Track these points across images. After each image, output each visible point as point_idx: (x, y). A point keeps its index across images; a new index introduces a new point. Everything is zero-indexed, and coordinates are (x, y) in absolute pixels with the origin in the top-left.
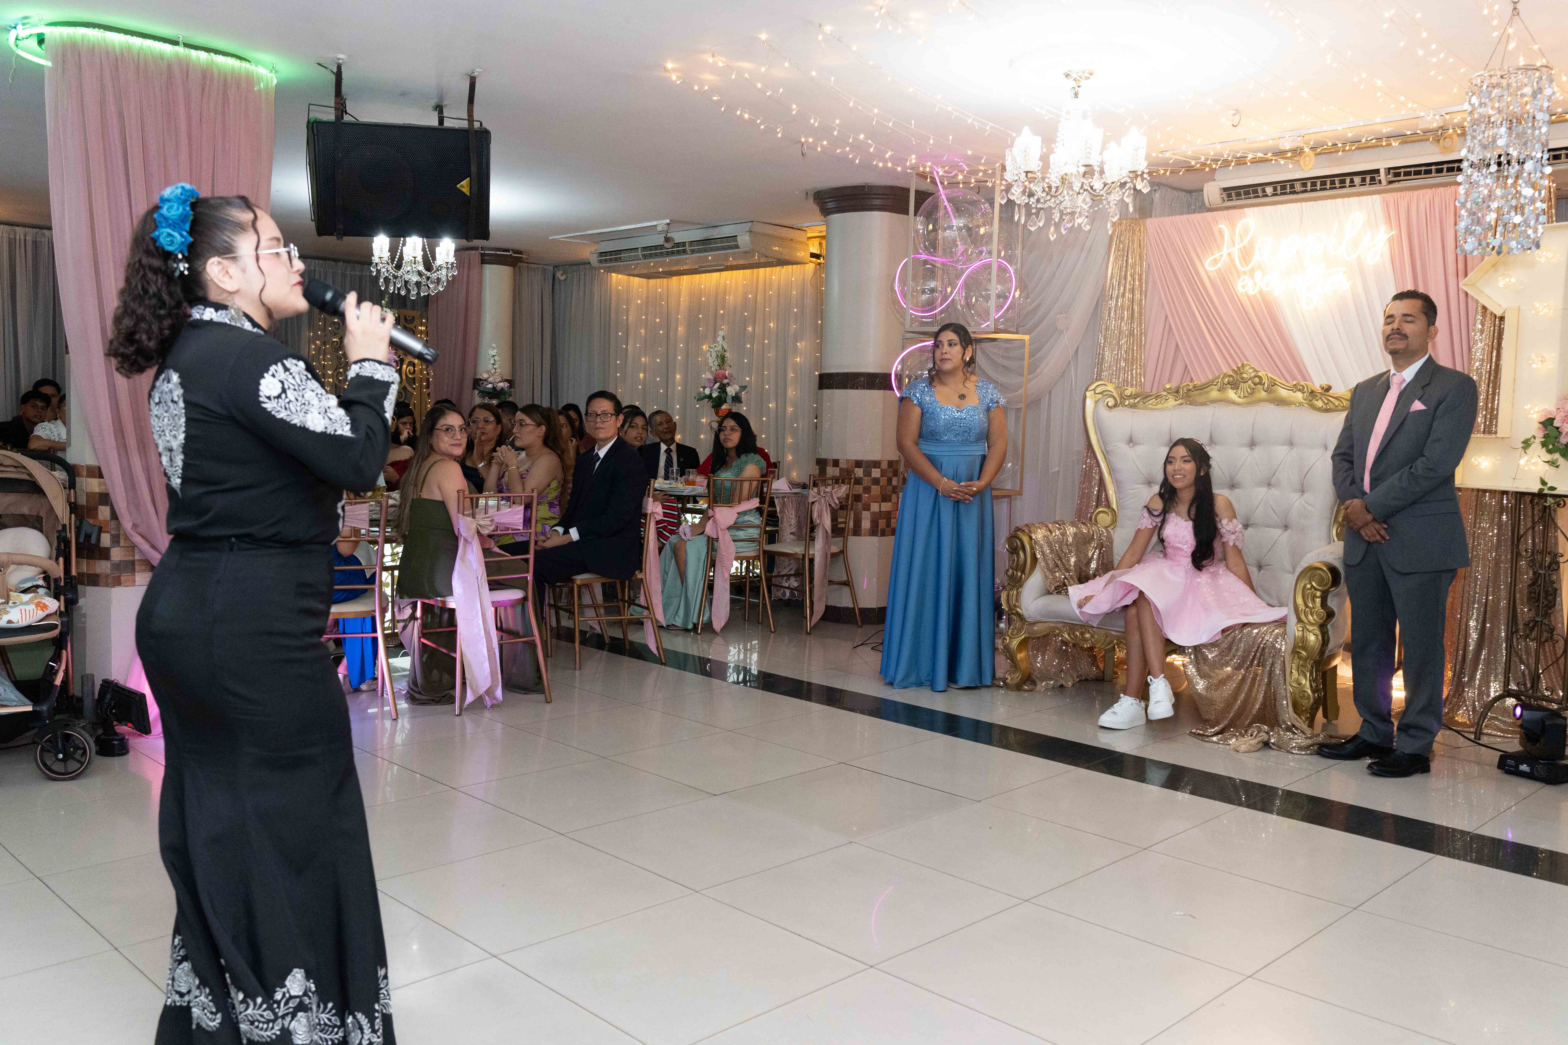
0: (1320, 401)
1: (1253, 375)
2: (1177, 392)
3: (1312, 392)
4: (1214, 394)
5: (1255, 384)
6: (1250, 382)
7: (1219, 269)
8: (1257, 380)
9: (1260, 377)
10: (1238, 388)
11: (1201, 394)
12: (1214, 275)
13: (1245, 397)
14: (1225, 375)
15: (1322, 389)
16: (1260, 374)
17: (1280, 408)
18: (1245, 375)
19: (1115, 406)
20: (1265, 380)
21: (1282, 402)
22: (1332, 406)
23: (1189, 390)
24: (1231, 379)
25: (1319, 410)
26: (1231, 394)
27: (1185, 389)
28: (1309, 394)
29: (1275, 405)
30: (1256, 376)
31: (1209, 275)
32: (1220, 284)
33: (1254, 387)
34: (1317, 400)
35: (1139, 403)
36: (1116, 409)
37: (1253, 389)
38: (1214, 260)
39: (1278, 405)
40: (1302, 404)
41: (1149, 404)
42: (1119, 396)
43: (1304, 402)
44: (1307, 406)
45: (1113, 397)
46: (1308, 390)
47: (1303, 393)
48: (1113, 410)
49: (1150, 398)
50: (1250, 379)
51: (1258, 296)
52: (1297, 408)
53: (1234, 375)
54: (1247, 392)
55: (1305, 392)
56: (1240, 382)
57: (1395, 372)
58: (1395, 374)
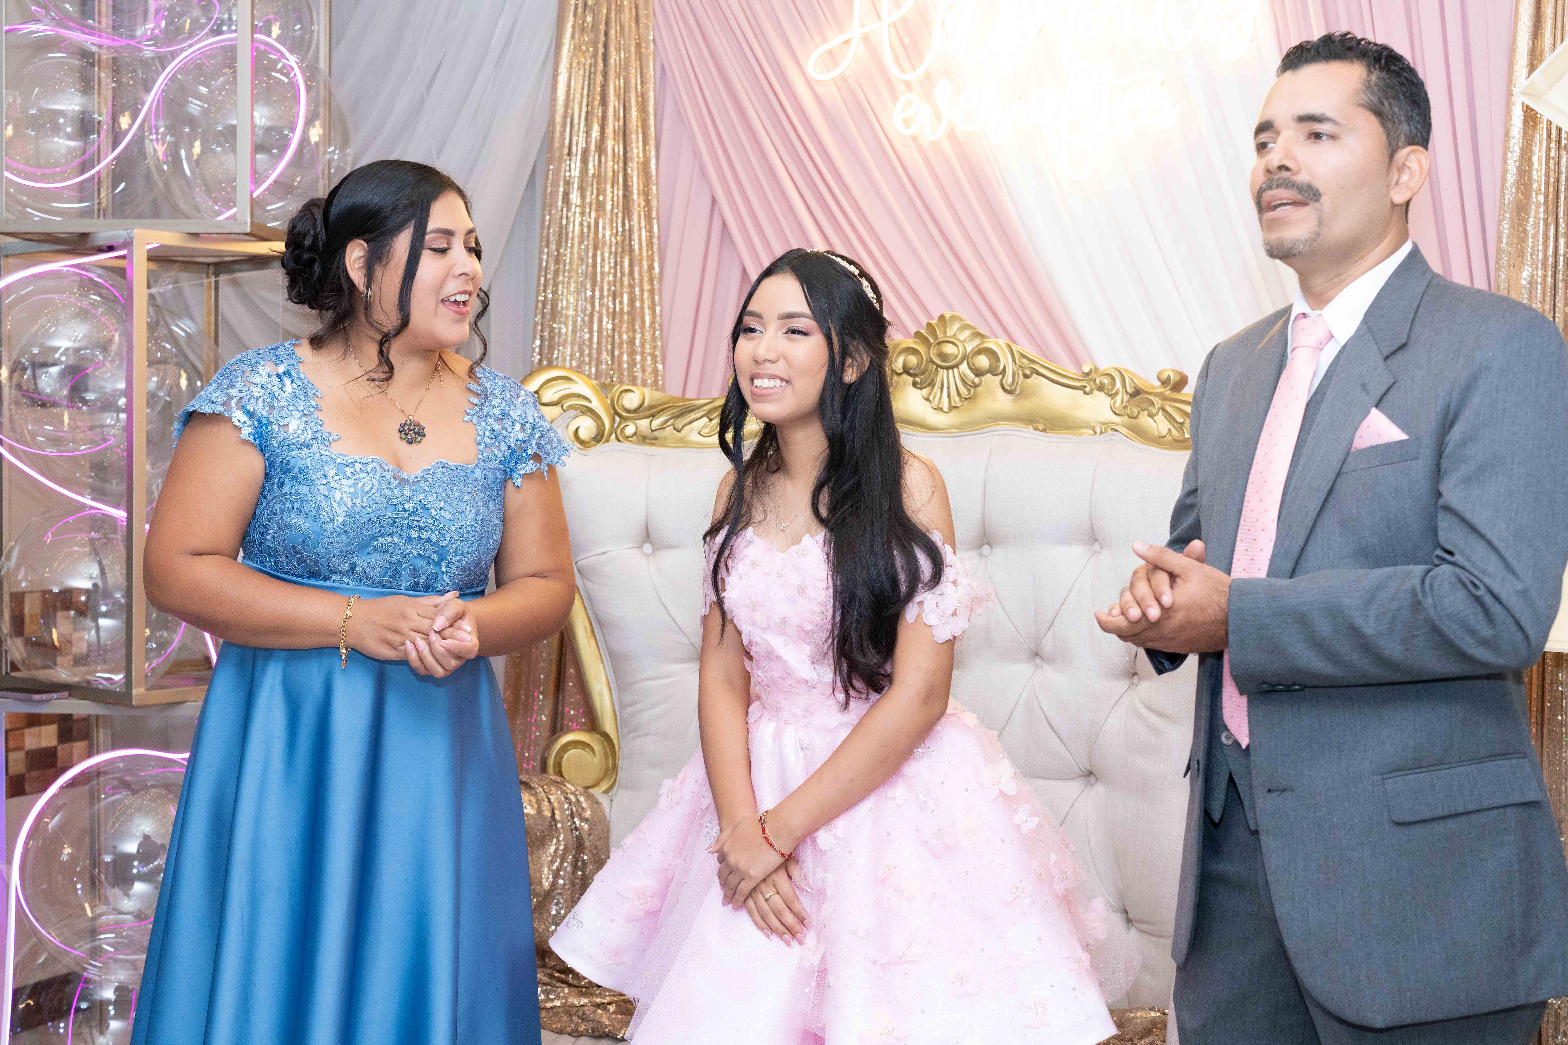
0: (1160, 416)
1: (971, 345)
3: (1137, 392)
5: (979, 373)
6: (964, 367)
7: (843, 78)
8: (983, 361)
9: (991, 353)
10: (933, 386)
12: (829, 93)
13: (952, 408)
15: (1164, 382)
16: (991, 346)
17: (1050, 438)
18: (950, 349)
19: (599, 438)
20: (1005, 359)
21: (1052, 423)
24: (913, 358)
25: (1159, 441)
26: (916, 401)
28: (1126, 398)
29: (1036, 429)
30: (980, 352)
31: (817, 88)
32: (846, 114)
33: (977, 380)
34: (1151, 416)
35: (662, 428)
36: (600, 446)
37: (976, 386)
38: (830, 53)
39: (1044, 430)
40: (1108, 428)
41: (691, 430)
42: (607, 410)
43: (1117, 419)
44: (1124, 430)
45: (590, 412)
46: (1124, 386)
47: (1112, 396)
48: (594, 449)
49: (693, 416)
50: (965, 357)
51: (946, 146)
52: (1097, 437)
53: (921, 349)
54: (959, 394)
55: (1117, 393)
56: (938, 366)
57: (1305, 308)
58: (1304, 315)
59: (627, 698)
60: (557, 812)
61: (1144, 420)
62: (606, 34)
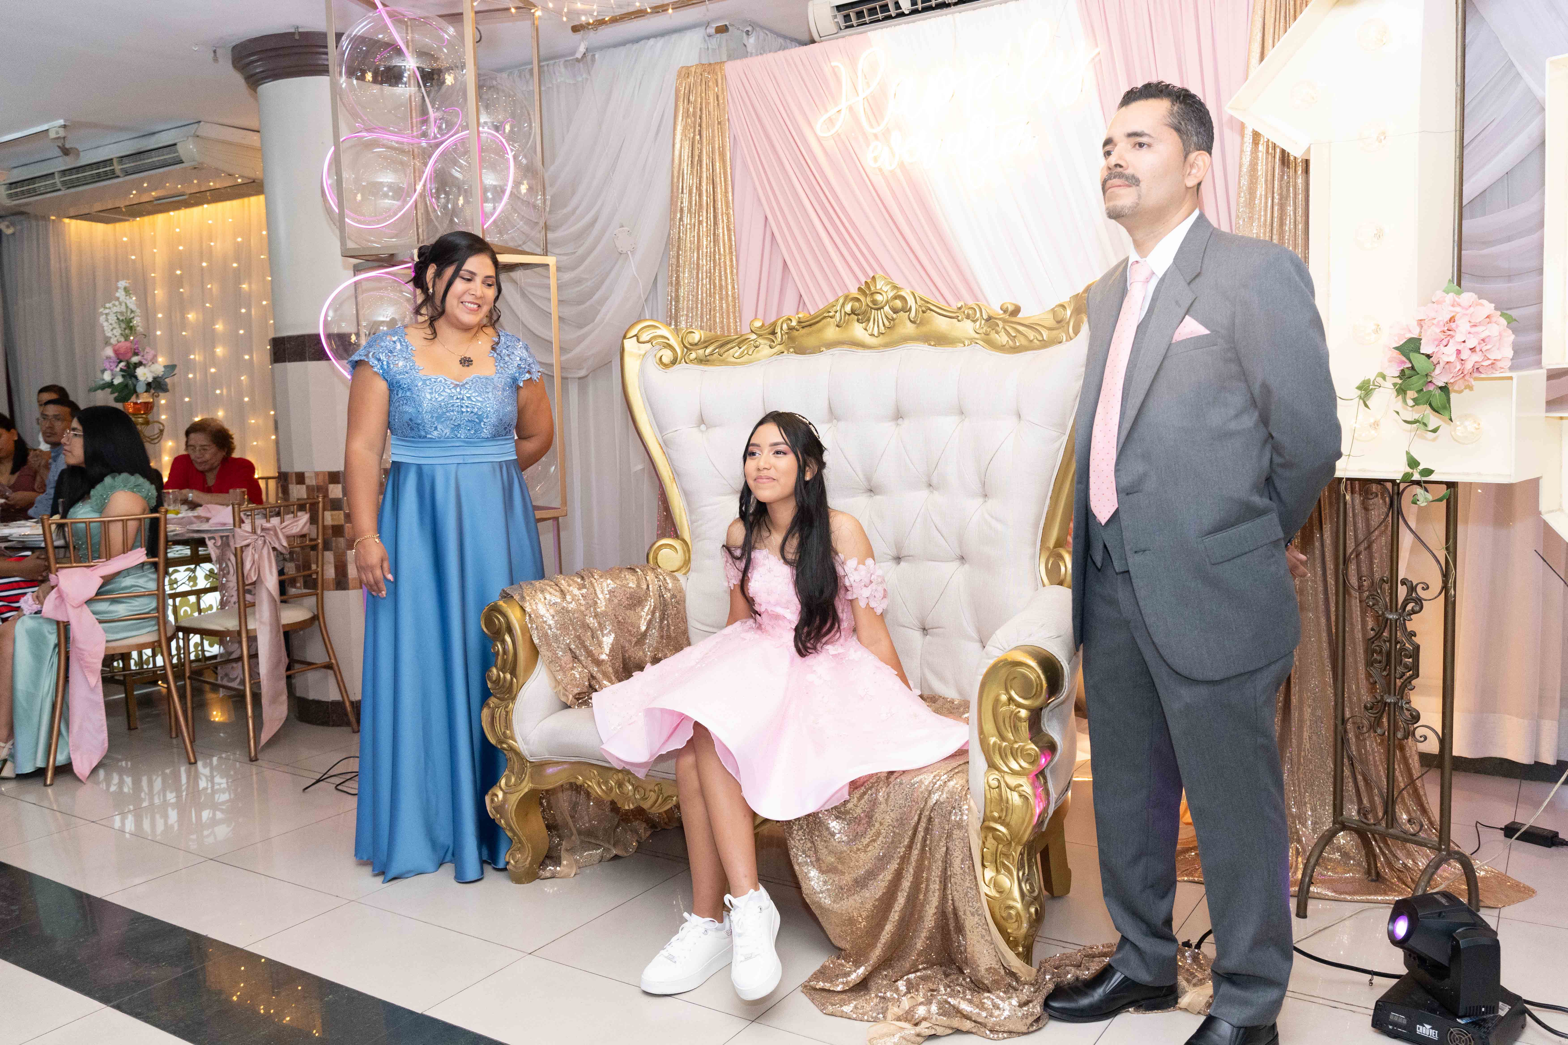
0: (1003, 333)
1: (891, 294)
2: (774, 333)
3: (989, 318)
4: (831, 332)
5: (896, 311)
6: (887, 308)
7: (838, 134)
8: (898, 303)
9: (903, 299)
10: (868, 320)
11: (809, 334)
12: (829, 143)
13: (881, 334)
14: (847, 298)
15: (1005, 311)
16: (903, 293)
17: (939, 349)
18: (878, 297)
19: (674, 362)
20: (911, 302)
21: (941, 340)
22: (1024, 342)
23: (791, 329)
24: (857, 304)
25: (1002, 348)
26: (858, 331)
27: (785, 327)
28: (983, 322)
29: (930, 345)
30: (896, 297)
31: (823, 142)
32: (839, 156)
33: (895, 316)
34: (997, 333)
35: (711, 354)
36: (676, 367)
37: (893, 319)
38: (830, 119)
39: (934, 345)
40: (972, 341)
41: (729, 355)
42: (679, 345)
43: (977, 336)
44: (981, 343)
45: (670, 346)
46: (982, 316)
47: (974, 321)
48: (671, 369)
49: (729, 346)
50: (887, 302)
51: (898, 172)
52: (966, 348)
53: (862, 298)
54: (884, 325)
55: (977, 320)
56: (872, 308)
57: (1137, 258)
58: (1137, 262)
59: (694, 517)
60: (650, 586)
61: (993, 335)
62: (701, 118)
